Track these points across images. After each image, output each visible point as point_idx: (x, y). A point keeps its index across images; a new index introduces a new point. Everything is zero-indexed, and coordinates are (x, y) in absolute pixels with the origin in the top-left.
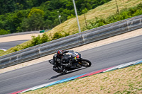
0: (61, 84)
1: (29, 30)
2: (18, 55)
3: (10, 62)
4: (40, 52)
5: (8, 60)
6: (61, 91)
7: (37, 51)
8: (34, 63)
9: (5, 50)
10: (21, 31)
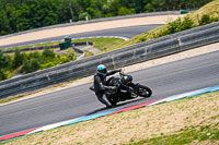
0: (212, 94)
1: (165, 10)
2: (146, 48)
3: (134, 57)
4: (180, 44)
5: (131, 55)
6: (212, 104)
7: (177, 42)
8: (171, 60)
9: (126, 39)
10: (152, 11)
